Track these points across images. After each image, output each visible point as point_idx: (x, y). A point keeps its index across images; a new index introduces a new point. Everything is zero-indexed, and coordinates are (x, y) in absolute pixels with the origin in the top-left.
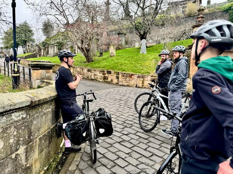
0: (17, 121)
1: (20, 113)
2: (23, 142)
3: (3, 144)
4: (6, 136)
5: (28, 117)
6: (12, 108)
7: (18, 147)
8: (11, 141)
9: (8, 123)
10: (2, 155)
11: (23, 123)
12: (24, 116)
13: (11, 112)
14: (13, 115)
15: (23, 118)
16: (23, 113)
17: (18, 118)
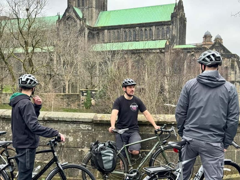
0: (83, 130)
1: (87, 126)
2: (87, 144)
3: (73, 139)
4: (75, 136)
5: (93, 130)
6: (77, 120)
7: (83, 146)
8: (78, 140)
9: (77, 129)
10: (72, 145)
11: (88, 133)
12: (90, 128)
13: (79, 123)
14: (81, 125)
15: (88, 130)
16: (89, 126)
17: (85, 128)
